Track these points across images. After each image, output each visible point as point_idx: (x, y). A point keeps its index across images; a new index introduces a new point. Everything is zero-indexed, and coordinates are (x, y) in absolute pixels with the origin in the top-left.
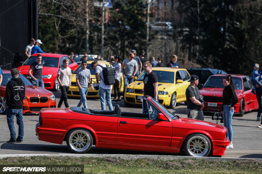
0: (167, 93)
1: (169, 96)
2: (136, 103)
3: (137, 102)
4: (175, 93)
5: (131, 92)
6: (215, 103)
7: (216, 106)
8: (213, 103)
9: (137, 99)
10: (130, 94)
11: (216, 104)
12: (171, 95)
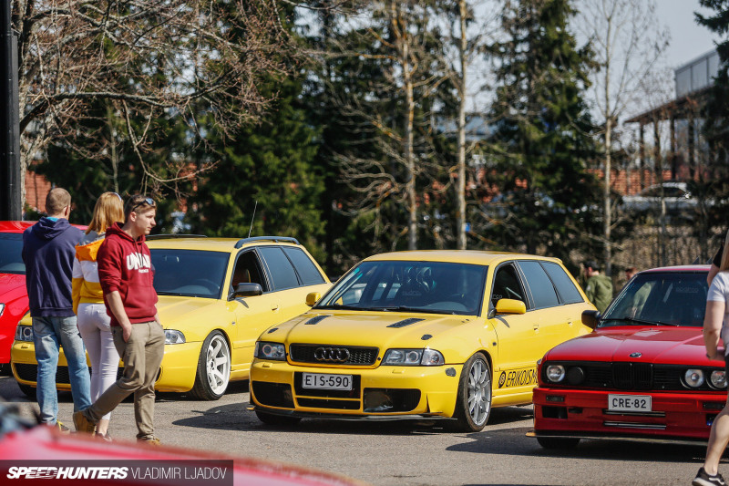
0: (439, 360)
1: (451, 373)
2: (298, 407)
3: (301, 402)
4: (485, 358)
5: (277, 359)
6: (640, 398)
7: (648, 408)
8: (633, 398)
9: (300, 390)
10: (272, 366)
11: (648, 399)
12: (459, 369)
